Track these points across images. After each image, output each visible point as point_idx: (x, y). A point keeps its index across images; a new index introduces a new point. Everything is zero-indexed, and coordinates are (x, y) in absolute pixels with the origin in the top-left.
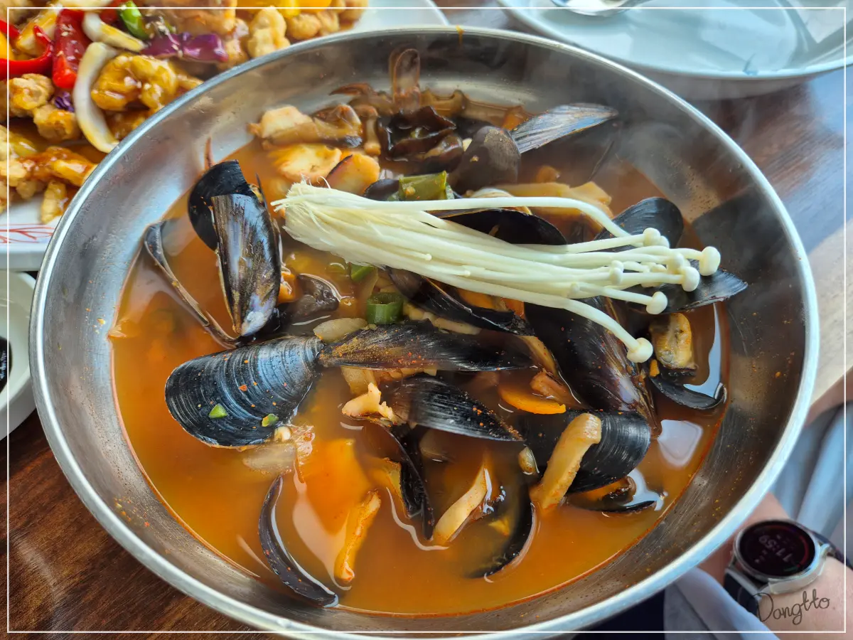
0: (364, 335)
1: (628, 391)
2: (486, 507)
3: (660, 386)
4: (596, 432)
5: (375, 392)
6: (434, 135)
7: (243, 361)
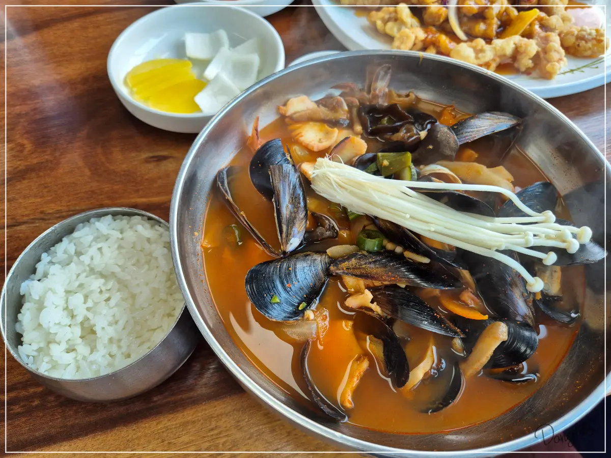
0: (359, 258)
1: (522, 308)
2: (432, 370)
3: (541, 306)
4: (505, 334)
5: (369, 295)
6: (399, 124)
7: (288, 269)
